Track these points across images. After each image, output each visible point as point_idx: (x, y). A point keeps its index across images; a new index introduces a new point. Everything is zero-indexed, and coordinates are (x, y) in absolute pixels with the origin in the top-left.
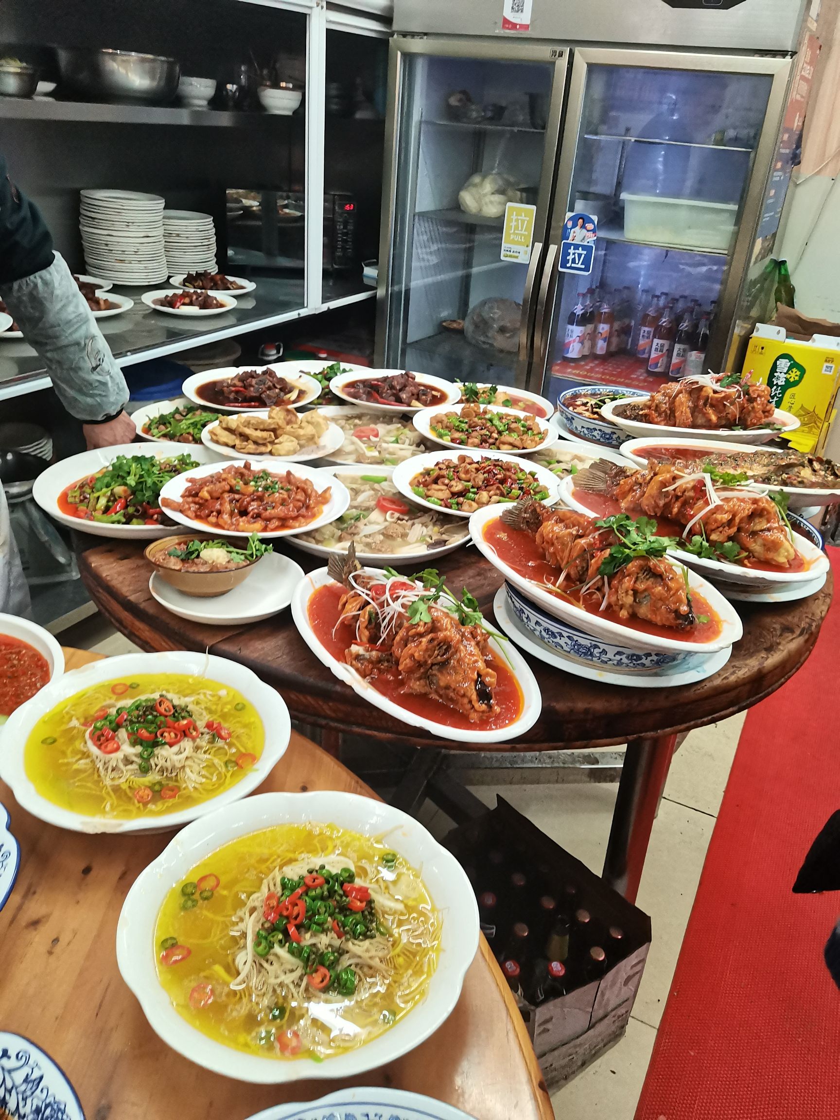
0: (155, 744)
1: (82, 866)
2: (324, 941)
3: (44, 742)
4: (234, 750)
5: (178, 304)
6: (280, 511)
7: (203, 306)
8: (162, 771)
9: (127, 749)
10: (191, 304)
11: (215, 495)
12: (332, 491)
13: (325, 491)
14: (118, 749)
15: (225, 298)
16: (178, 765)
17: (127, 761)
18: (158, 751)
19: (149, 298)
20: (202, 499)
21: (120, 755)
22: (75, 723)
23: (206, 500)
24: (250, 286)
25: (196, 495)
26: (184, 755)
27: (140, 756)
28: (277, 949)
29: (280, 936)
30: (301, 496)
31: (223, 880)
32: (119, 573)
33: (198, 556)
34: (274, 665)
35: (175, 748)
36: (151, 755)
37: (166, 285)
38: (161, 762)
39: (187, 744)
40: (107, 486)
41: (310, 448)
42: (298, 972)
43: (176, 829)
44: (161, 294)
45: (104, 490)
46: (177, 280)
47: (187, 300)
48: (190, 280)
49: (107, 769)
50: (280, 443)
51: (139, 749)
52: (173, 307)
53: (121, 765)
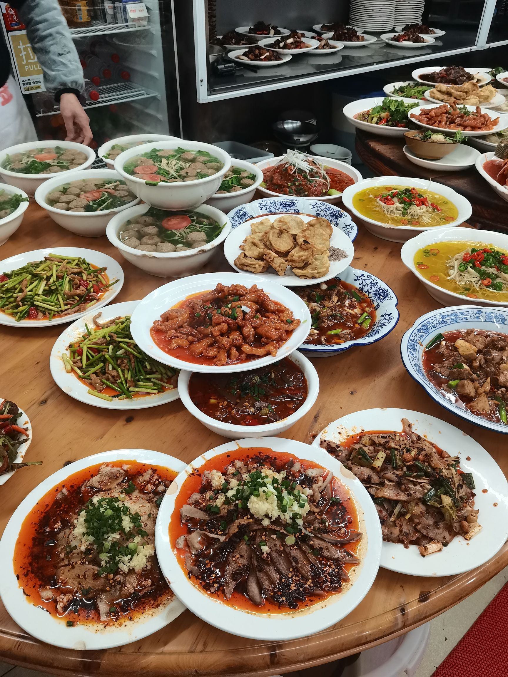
0: (411, 204)
1: (374, 247)
2: (491, 270)
3: (360, 200)
4: (443, 215)
5: (401, 40)
6: (472, 123)
7: (415, 41)
8: (412, 215)
9: (397, 204)
10: (408, 40)
11: (438, 114)
12: (499, 120)
13: (496, 119)
14: (393, 204)
15: (429, 39)
16: (420, 214)
17: (397, 209)
18: (412, 207)
19: (384, 37)
20: (430, 116)
21: (395, 206)
22: (371, 196)
23: (433, 117)
24: (441, 33)
25: (428, 114)
26: (422, 211)
27: (404, 208)
28: (469, 269)
29: (471, 265)
30: (482, 119)
31: (441, 252)
32: (384, 149)
33: (430, 138)
34: (464, 189)
35: (419, 208)
36: (408, 208)
37: (393, 31)
38: (412, 212)
39: (424, 207)
40: (378, 112)
41: (485, 104)
42: (478, 279)
43: (421, 232)
44: (392, 35)
45: (376, 114)
46: (399, 29)
47: (407, 38)
48: (407, 28)
49: (388, 212)
50: (469, 99)
51: (402, 205)
52: (398, 41)
53: (395, 210)
